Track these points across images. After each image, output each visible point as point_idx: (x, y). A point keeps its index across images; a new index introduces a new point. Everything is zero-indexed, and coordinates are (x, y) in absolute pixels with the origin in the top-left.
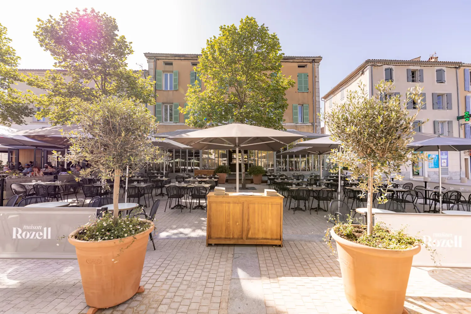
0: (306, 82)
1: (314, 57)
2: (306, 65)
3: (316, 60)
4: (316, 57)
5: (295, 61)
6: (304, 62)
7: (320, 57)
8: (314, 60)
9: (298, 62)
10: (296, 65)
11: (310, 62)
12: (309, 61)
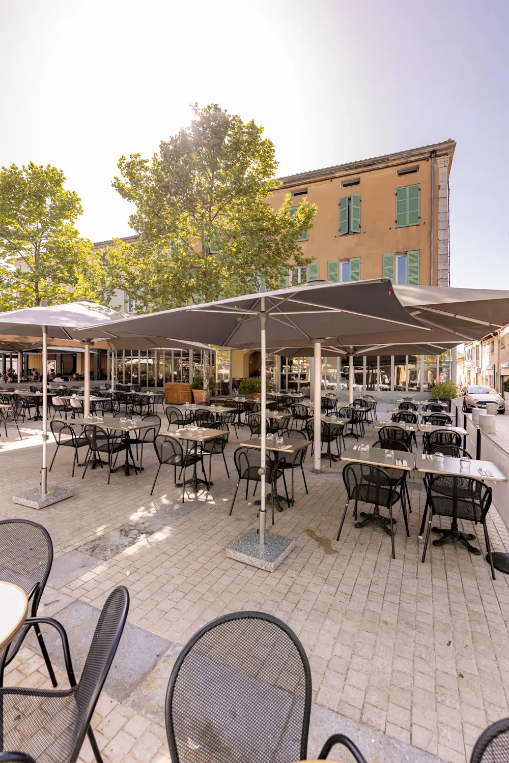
0: (415, 205)
1: (434, 145)
2: (418, 167)
3: (440, 150)
4: (440, 144)
5: (391, 164)
6: (410, 162)
7: (450, 141)
8: (434, 152)
9: (396, 166)
10: (394, 171)
11: (424, 159)
12: (422, 157)
